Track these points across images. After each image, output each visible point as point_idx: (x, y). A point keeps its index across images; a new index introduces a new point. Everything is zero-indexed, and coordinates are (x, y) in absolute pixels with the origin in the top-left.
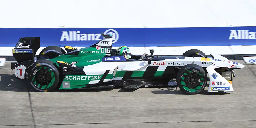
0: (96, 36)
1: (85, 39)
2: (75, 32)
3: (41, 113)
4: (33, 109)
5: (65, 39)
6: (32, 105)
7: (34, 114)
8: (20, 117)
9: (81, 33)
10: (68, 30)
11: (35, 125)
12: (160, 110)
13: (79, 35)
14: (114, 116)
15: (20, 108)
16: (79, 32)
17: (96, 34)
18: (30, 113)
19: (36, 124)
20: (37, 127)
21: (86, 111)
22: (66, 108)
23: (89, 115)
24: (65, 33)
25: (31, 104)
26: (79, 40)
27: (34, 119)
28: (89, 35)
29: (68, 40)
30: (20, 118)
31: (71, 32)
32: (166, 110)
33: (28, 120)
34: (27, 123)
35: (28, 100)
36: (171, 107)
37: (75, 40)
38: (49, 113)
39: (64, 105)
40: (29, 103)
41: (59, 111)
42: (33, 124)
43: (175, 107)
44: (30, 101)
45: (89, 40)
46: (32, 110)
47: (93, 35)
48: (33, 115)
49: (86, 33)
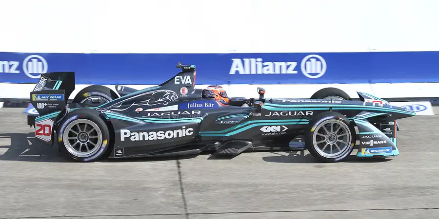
0: (288, 67)
1: (271, 72)
2: (253, 60)
3: (197, 194)
4: (184, 187)
5: (237, 72)
6: (183, 181)
7: (186, 196)
8: (164, 200)
9: (263, 62)
10: (242, 56)
11: (187, 214)
12: (396, 189)
13: (260, 65)
14: (318, 199)
15: (162, 186)
16: (260, 60)
17: (289, 63)
18: (179, 193)
19: (189, 212)
20: (190, 217)
21: (273, 190)
22: (238, 186)
23: (277, 196)
24: (237, 62)
25: (180, 178)
26: (260, 72)
27: (185, 205)
28: (277, 64)
29: (242, 72)
30: (163, 203)
31: (247, 60)
32: (405, 188)
33: (176, 205)
34: (174, 210)
35: (177, 172)
36: (414, 184)
37: (253, 72)
38: (211, 194)
39: (235, 181)
40: (177, 178)
41: (227, 190)
42: (184, 212)
43: (421, 185)
44: (179, 174)
45: (278, 72)
46: (182, 189)
47: (283, 64)
48: (184, 198)
49: (273, 62)
